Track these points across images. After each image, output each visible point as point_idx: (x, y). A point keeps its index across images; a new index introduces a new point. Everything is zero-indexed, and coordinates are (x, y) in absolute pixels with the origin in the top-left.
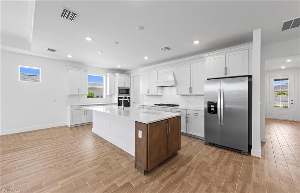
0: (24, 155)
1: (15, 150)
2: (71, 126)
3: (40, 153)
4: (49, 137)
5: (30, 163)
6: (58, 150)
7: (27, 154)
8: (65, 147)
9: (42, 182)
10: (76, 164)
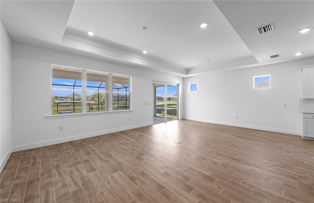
0: (246, 142)
1: (243, 138)
2: (305, 138)
3: (255, 146)
4: (272, 139)
5: (245, 148)
6: (270, 150)
7: (247, 143)
8: (277, 151)
9: (243, 160)
10: (274, 166)
